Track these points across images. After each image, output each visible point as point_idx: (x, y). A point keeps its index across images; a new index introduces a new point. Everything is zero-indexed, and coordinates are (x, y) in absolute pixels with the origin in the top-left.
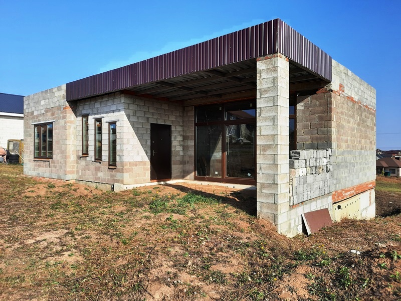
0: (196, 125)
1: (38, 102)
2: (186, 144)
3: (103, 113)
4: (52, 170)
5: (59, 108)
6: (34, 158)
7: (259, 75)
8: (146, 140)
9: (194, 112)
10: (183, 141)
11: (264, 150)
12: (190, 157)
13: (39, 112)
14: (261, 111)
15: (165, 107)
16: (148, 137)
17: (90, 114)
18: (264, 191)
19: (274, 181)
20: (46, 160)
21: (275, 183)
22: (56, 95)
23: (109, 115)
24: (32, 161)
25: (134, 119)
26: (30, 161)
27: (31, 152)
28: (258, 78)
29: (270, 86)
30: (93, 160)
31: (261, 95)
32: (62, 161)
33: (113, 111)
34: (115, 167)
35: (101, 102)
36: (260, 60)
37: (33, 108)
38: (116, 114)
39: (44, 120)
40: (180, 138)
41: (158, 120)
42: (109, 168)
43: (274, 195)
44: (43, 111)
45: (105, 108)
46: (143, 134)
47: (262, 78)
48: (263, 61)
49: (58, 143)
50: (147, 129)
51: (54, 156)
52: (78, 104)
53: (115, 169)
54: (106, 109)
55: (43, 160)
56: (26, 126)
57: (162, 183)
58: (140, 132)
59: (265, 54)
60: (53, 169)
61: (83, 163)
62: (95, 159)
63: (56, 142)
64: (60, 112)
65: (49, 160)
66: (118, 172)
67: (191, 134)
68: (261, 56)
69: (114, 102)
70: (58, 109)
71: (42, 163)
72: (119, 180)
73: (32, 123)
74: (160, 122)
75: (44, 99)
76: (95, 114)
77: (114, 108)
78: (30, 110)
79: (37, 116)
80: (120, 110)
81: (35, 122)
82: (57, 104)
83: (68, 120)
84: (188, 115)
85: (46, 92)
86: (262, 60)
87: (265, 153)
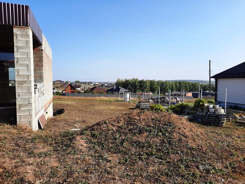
7: (16, 37)
11: (21, 84)
14: (18, 59)
18: (21, 109)
19: (29, 102)
21: (30, 103)
28: (15, 39)
29: (24, 45)
31: (17, 50)
36: (16, 28)
43: (29, 110)
47: (18, 39)
48: (19, 29)
59: (20, 25)
68: (16, 25)
87: (22, 86)
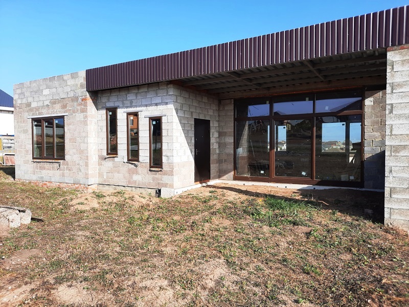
0: (235, 120)
1: (39, 91)
2: (223, 141)
3: (140, 106)
4: (63, 174)
5: (75, 99)
6: (33, 158)
7: (391, 67)
8: (191, 137)
9: (233, 105)
10: (219, 137)
11: (396, 151)
12: (228, 155)
13: (41, 104)
14: (392, 107)
15: (205, 100)
16: (192, 134)
17: (119, 107)
18: (394, 196)
20: (54, 161)
22: (69, 84)
23: (150, 108)
24: (30, 162)
25: (181, 114)
26: (26, 162)
27: (27, 151)
28: (388, 70)
29: (406, 80)
30: (126, 160)
31: (392, 89)
32: (81, 163)
33: (156, 105)
34: (160, 169)
35: (136, 94)
36: (393, 50)
37: (30, 100)
38: (160, 107)
39: (49, 114)
40: (216, 135)
41: (200, 115)
42: (150, 170)
44: (47, 103)
45: (143, 100)
46: (188, 131)
47: (394, 70)
48: (397, 52)
49: (73, 140)
50: (191, 124)
51: (66, 157)
52: (99, 95)
53: (161, 171)
54: (144, 102)
55: (48, 161)
56: (18, 121)
57: (204, 184)
58: (186, 129)
59: (400, 43)
60: (66, 172)
61: (109, 164)
62: (129, 160)
63: (70, 139)
64: (75, 104)
65: (59, 161)
66: (165, 174)
67: (230, 130)
68: (393, 45)
69: (157, 94)
70: (72, 100)
71: (47, 165)
72: (167, 184)
73: (28, 116)
74: (202, 117)
75: (48, 87)
76: (127, 107)
77: (158, 100)
78: (24, 101)
79: (37, 109)
80: (167, 104)
81: (33, 114)
82: (71, 95)
83: (89, 113)
84: (226, 109)
85: (52, 79)
86: (396, 50)
87: (397, 154)
